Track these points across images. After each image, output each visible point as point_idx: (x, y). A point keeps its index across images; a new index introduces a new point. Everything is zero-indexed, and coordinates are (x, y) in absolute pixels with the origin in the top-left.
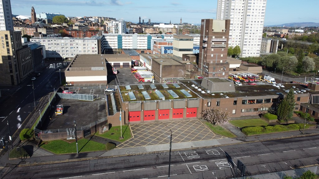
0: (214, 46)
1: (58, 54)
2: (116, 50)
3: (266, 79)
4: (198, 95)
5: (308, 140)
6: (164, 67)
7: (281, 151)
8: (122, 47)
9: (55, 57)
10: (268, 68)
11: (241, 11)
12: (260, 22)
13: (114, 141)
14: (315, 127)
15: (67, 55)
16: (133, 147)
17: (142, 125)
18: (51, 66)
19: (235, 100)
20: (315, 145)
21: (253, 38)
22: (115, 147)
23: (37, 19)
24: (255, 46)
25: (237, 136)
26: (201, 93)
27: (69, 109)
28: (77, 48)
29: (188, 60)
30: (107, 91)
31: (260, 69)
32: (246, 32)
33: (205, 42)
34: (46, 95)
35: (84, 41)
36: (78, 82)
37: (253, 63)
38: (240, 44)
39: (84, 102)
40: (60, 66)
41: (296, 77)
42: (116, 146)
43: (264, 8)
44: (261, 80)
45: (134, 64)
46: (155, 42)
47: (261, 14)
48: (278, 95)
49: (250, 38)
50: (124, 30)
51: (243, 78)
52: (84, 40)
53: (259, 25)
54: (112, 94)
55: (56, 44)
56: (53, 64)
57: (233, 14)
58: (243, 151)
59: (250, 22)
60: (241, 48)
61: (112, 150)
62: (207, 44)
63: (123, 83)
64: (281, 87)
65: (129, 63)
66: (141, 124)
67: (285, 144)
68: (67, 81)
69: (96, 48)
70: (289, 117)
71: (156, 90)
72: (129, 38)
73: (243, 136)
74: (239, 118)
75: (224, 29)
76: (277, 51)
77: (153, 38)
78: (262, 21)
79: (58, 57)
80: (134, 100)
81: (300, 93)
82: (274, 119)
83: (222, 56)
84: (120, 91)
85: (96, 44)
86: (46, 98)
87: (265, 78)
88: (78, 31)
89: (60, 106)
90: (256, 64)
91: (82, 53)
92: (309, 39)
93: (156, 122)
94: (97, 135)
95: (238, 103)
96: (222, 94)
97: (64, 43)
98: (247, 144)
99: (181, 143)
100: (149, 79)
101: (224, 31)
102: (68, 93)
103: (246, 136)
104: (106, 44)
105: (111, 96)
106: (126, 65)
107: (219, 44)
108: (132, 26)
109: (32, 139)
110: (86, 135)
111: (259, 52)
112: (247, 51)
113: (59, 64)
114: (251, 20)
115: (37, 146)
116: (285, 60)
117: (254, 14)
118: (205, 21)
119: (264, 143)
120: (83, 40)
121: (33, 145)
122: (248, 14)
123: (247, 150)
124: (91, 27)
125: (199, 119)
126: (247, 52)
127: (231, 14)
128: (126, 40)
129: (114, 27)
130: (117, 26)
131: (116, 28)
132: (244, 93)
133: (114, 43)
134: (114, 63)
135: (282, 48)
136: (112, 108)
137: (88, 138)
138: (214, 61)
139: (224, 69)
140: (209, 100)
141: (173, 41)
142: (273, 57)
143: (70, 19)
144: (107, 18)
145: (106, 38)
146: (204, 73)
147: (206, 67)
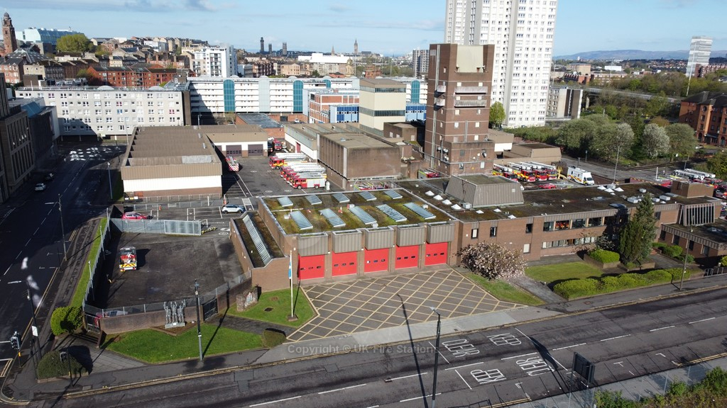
0: (461, 103)
1: (87, 126)
2: (220, 115)
3: (573, 176)
4: (449, 215)
5: (694, 303)
6: (353, 152)
7: (647, 330)
8: (234, 108)
9: (81, 135)
10: (569, 149)
11: (504, 26)
12: (544, 50)
13: (277, 326)
14: (701, 275)
15: (110, 128)
16: (324, 337)
17: (330, 286)
18: (74, 156)
19: (530, 223)
20: (712, 313)
21: (530, 85)
22: (285, 340)
23: (19, 44)
24: (535, 103)
25: (544, 301)
26: (452, 209)
27: (147, 256)
28: (134, 111)
29: (398, 136)
30: (226, 211)
31: (555, 153)
32: (515, 71)
33: (439, 95)
34: (82, 226)
35: (148, 95)
36: (152, 191)
37: (536, 140)
38: (502, 99)
39: (181, 239)
40: (96, 155)
41: (632, 169)
42: (286, 336)
43: (552, 20)
44: (561, 178)
45: (273, 147)
46: (313, 96)
47: (546, 33)
48: (616, 208)
49: (524, 85)
50: (233, 67)
51: (523, 173)
52: (150, 93)
53: (543, 56)
54: (246, 219)
55: (82, 103)
56: (78, 152)
57: (487, 32)
58: (568, 334)
59: (524, 49)
60: (505, 107)
61: (279, 346)
62: (444, 100)
63: (259, 191)
64: (616, 192)
65: (262, 145)
66: (328, 284)
67: (651, 314)
68: (126, 190)
69: (178, 111)
70: (644, 255)
71: (352, 207)
72: (250, 87)
73: (559, 301)
74: (538, 261)
75: (481, 65)
76: (579, 112)
77: (306, 86)
78: (548, 47)
79: (88, 133)
80: (310, 231)
81: (659, 203)
82: (612, 260)
83: (477, 125)
84: (268, 210)
85: (177, 103)
86: (83, 232)
87: (569, 173)
88: (124, 72)
89: (128, 251)
90: (544, 142)
91: (146, 123)
92: (642, 86)
93: (360, 278)
94: (233, 315)
95: (534, 228)
96: (498, 210)
97: (101, 101)
98: (571, 317)
99: (429, 322)
100: (317, 182)
101: (481, 71)
102: (136, 218)
103: (564, 300)
104: (198, 102)
105: (245, 222)
106: (255, 150)
107: (470, 98)
108: (249, 59)
109: (78, 330)
110: (208, 314)
111: (543, 116)
112: (518, 113)
113: (91, 151)
114: (524, 46)
115: (98, 347)
116: (609, 132)
117: (532, 33)
118: (438, 47)
119: (605, 313)
120: (146, 93)
121: (86, 345)
122: (518, 32)
123: (576, 332)
124: (152, 62)
125: (454, 267)
126: (517, 116)
127: (482, 32)
128: (244, 93)
129: (209, 61)
130: (216, 59)
131: (214, 64)
132: (543, 208)
133: (215, 98)
134: (227, 146)
135: (587, 106)
136: (256, 250)
137: (212, 321)
138: (460, 138)
139: (483, 154)
140: (475, 224)
141: (358, 93)
142: (580, 127)
143: (99, 43)
144: (187, 40)
145: (196, 87)
146: (439, 164)
147: (443, 150)
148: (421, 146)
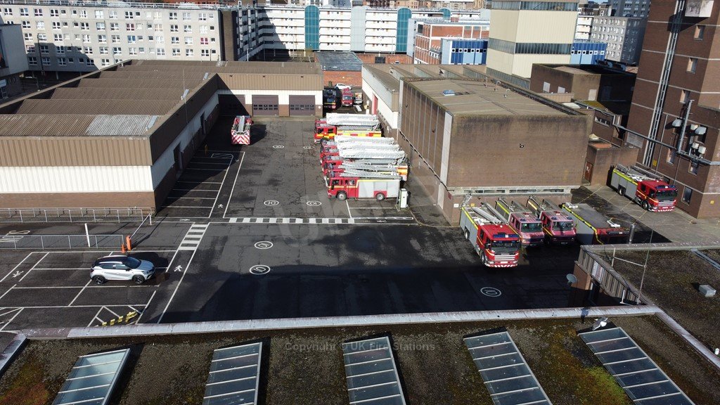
1: (88, 59)
2: (298, 54)
8: (318, 44)
28: (151, 38)
29: (561, 90)
35: (171, 15)
45: (335, 101)
46: (421, 27)
52: (173, 11)
55: (79, 24)
62: (711, 3)
63: (252, 201)
65: (313, 97)
69: (213, 40)
72: (340, 16)
77: (415, 16)
85: (212, 28)
97: (104, 23)
106: (301, 105)
120: (167, 12)
128: (331, 24)
133: (293, 31)
134: (254, 97)
145: (269, 14)
146: (669, 159)
147: (688, 127)
148: (617, 113)
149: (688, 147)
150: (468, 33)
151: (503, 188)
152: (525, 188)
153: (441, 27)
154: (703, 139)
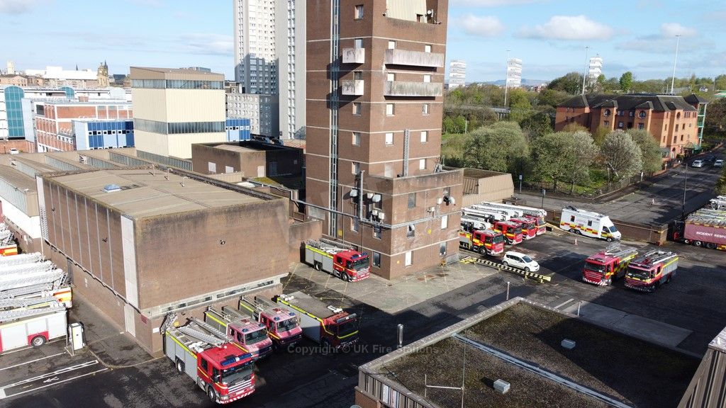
0: (396, 89)
3: (573, 224)
6: (156, 230)
29: (229, 169)
62: (362, 82)
75: (423, 10)
77: (29, 95)
83: (423, 137)
87: (564, 219)
107: (411, 79)
139: (446, 200)
146: (353, 228)
147: (365, 196)
148: (293, 188)
149: (368, 215)
150: (102, 113)
151: (208, 295)
152: (232, 289)
153: (68, 108)
154: (380, 205)
